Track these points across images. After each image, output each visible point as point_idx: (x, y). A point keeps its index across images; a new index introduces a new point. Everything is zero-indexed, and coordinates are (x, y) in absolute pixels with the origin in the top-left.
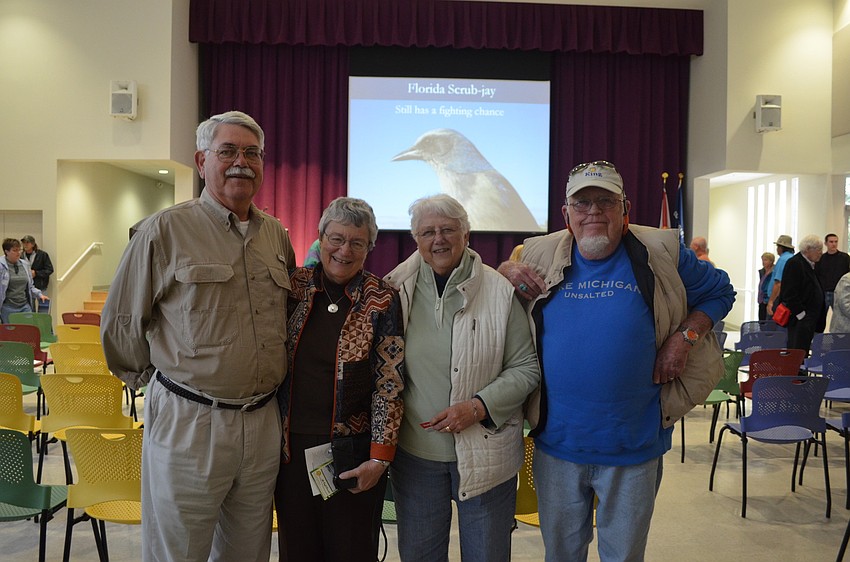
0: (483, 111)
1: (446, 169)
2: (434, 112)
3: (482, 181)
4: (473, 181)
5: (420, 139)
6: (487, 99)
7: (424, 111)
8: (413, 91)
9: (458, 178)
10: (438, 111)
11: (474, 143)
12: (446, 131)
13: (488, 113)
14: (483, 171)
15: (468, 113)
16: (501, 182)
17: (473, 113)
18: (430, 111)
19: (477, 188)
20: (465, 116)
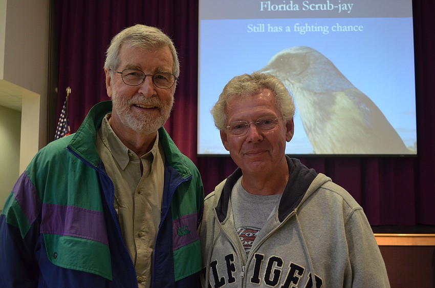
0: (340, 27)
1: (303, 89)
2: (288, 29)
3: (342, 101)
4: (332, 101)
5: (273, 58)
6: (344, 14)
7: (277, 29)
8: (265, 9)
9: (315, 98)
10: (292, 29)
11: (332, 60)
12: (302, 48)
13: (346, 29)
14: (342, 90)
15: (325, 30)
16: (362, 101)
17: (330, 29)
18: (284, 29)
19: (337, 108)
20: (321, 33)
